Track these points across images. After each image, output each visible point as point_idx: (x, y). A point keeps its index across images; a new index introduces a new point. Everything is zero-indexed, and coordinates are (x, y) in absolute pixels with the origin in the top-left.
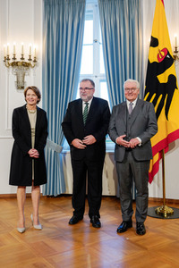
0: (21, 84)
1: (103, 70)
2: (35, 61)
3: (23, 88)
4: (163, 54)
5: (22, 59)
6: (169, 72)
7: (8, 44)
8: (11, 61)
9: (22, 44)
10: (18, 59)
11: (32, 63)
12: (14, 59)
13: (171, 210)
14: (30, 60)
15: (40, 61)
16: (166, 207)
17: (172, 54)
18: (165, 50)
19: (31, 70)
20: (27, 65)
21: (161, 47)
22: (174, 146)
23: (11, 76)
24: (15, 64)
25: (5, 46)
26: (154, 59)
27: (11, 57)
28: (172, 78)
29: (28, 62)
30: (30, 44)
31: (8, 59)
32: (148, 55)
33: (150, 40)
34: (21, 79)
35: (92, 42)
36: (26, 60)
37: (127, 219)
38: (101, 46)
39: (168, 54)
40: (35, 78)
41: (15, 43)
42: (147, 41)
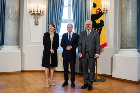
0: (37, 23)
1: (72, 18)
2: (43, 13)
3: (37, 24)
4: (98, 11)
5: (37, 12)
6: (100, 19)
7: (31, 5)
8: (32, 13)
9: (37, 5)
10: (36, 12)
11: (42, 14)
12: (34, 11)
13: (99, 78)
14: (41, 12)
15: (45, 13)
16: (97, 77)
17: (102, 11)
18: (99, 9)
19: (41, 17)
20: (39, 15)
21: (97, 8)
22: (102, 51)
23: (32, 19)
24: (34, 14)
25: (30, 6)
26: (94, 13)
27: (32, 11)
28: (102, 22)
29: (40, 13)
30: (41, 6)
31: (31, 12)
32: (92, 11)
33: (93, 5)
34: (36, 21)
35: (68, 5)
36: (39, 12)
37: (86, 83)
38: (72, 7)
39: (101, 11)
40: (43, 20)
41: (34, 5)
42: (92, 5)
